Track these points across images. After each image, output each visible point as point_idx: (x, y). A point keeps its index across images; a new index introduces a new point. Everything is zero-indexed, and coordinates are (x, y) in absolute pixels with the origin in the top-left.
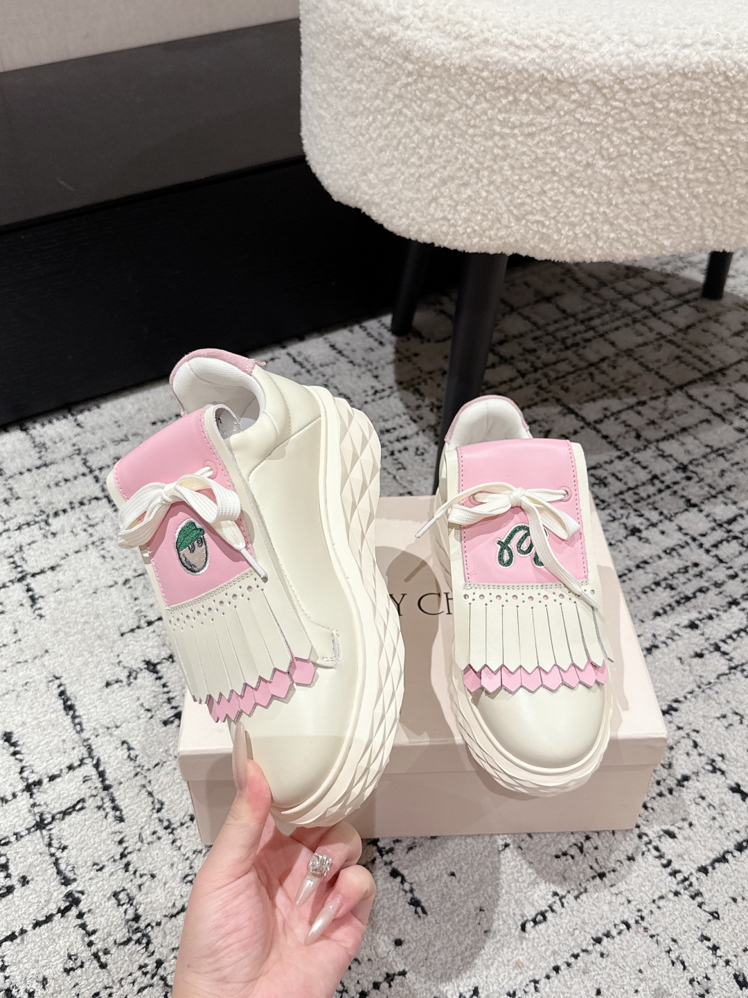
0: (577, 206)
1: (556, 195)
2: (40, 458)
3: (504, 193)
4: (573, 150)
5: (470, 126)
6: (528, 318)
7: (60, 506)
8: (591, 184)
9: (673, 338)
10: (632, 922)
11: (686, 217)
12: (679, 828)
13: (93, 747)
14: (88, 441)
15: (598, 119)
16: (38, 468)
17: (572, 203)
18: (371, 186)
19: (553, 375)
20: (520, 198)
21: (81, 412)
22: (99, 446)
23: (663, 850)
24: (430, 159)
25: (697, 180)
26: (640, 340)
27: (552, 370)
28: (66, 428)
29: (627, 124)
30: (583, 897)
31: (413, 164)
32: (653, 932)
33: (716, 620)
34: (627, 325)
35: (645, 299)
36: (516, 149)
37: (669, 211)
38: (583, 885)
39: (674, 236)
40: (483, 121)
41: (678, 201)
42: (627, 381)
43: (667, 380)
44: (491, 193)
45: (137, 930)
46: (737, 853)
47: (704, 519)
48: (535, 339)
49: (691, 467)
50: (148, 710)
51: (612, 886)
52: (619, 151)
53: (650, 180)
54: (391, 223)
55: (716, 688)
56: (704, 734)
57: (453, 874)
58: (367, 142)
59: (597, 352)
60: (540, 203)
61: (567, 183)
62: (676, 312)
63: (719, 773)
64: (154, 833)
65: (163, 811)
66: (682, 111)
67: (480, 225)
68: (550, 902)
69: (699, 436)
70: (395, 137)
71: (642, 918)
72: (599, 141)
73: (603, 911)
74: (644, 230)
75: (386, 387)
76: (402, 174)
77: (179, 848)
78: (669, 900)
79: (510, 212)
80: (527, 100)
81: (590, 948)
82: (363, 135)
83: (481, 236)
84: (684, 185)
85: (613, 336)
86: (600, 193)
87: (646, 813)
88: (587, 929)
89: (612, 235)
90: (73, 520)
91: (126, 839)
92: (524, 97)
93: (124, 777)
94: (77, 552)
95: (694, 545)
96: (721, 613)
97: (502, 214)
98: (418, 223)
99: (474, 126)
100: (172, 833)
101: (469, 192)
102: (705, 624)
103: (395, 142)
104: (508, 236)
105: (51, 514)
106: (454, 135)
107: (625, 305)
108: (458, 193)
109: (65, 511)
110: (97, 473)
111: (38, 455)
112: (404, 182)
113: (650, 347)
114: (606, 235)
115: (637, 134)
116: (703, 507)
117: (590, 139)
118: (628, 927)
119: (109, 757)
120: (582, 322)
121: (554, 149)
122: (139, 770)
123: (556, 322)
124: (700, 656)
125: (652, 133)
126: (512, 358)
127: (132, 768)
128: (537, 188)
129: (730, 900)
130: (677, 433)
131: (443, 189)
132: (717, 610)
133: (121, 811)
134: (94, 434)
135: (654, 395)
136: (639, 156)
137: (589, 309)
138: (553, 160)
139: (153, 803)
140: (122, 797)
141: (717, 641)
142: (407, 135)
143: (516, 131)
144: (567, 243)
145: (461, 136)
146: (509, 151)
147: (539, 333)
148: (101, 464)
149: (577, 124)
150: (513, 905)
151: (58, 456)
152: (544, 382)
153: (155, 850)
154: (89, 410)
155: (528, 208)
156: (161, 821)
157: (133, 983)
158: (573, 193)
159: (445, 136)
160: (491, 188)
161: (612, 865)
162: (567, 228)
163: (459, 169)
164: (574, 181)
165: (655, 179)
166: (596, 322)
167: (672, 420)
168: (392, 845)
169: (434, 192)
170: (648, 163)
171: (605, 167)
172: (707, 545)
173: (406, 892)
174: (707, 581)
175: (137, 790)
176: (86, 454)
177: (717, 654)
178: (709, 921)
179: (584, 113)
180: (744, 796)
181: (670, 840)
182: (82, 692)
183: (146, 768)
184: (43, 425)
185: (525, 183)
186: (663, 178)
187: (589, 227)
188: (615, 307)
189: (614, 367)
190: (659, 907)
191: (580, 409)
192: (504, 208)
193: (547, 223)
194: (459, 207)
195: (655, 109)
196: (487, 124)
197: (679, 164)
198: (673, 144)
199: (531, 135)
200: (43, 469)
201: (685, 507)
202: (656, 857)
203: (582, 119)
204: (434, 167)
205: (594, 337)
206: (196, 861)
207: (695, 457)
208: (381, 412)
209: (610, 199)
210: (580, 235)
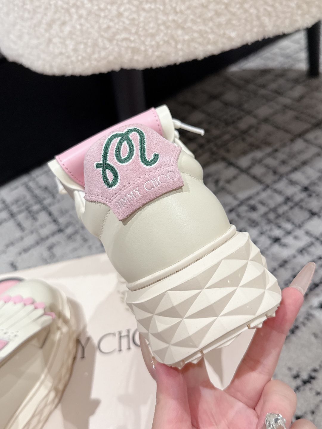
0: (150, 19)
1: (130, 14)
3: (93, 23)
9: (293, 106)
17: (145, 18)
19: (220, 144)
20: (105, 23)
24: (35, 12)
26: (272, 111)
27: (219, 140)
34: (263, 104)
39: (237, 28)
42: (266, 138)
43: (291, 133)
44: (84, 25)
49: (310, 188)
59: (247, 124)
60: (121, 23)
62: (293, 90)
74: (211, 28)
79: (102, 36)
85: (256, 112)
89: (187, 37)
97: (97, 40)
101: (68, 28)
108: (62, 31)
113: (279, 114)
114: (181, 38)
128: (114, 12)
130: (299, 166)
131: (51, 32)
135: (283, 144)
144: (153, 52)
155: (113, 30)
158: (144, 9)
160: (83, 21)
162: (149, 39)
163: (55, 13)
166: (245, 106)
167: (295, 158)
169: (47, 35)
185: (104, 10)
187: (166, 34)
188: (256, 95)
189: (257, 131)
191: (237, 162)
192: (97, 35)
193: (132, 38)
194: (67, 42)
201: (309, 216)
204: (39, 16)
205: (244, 115)
207: (313, 180)
209: (175, 9)
210: (161, 43)
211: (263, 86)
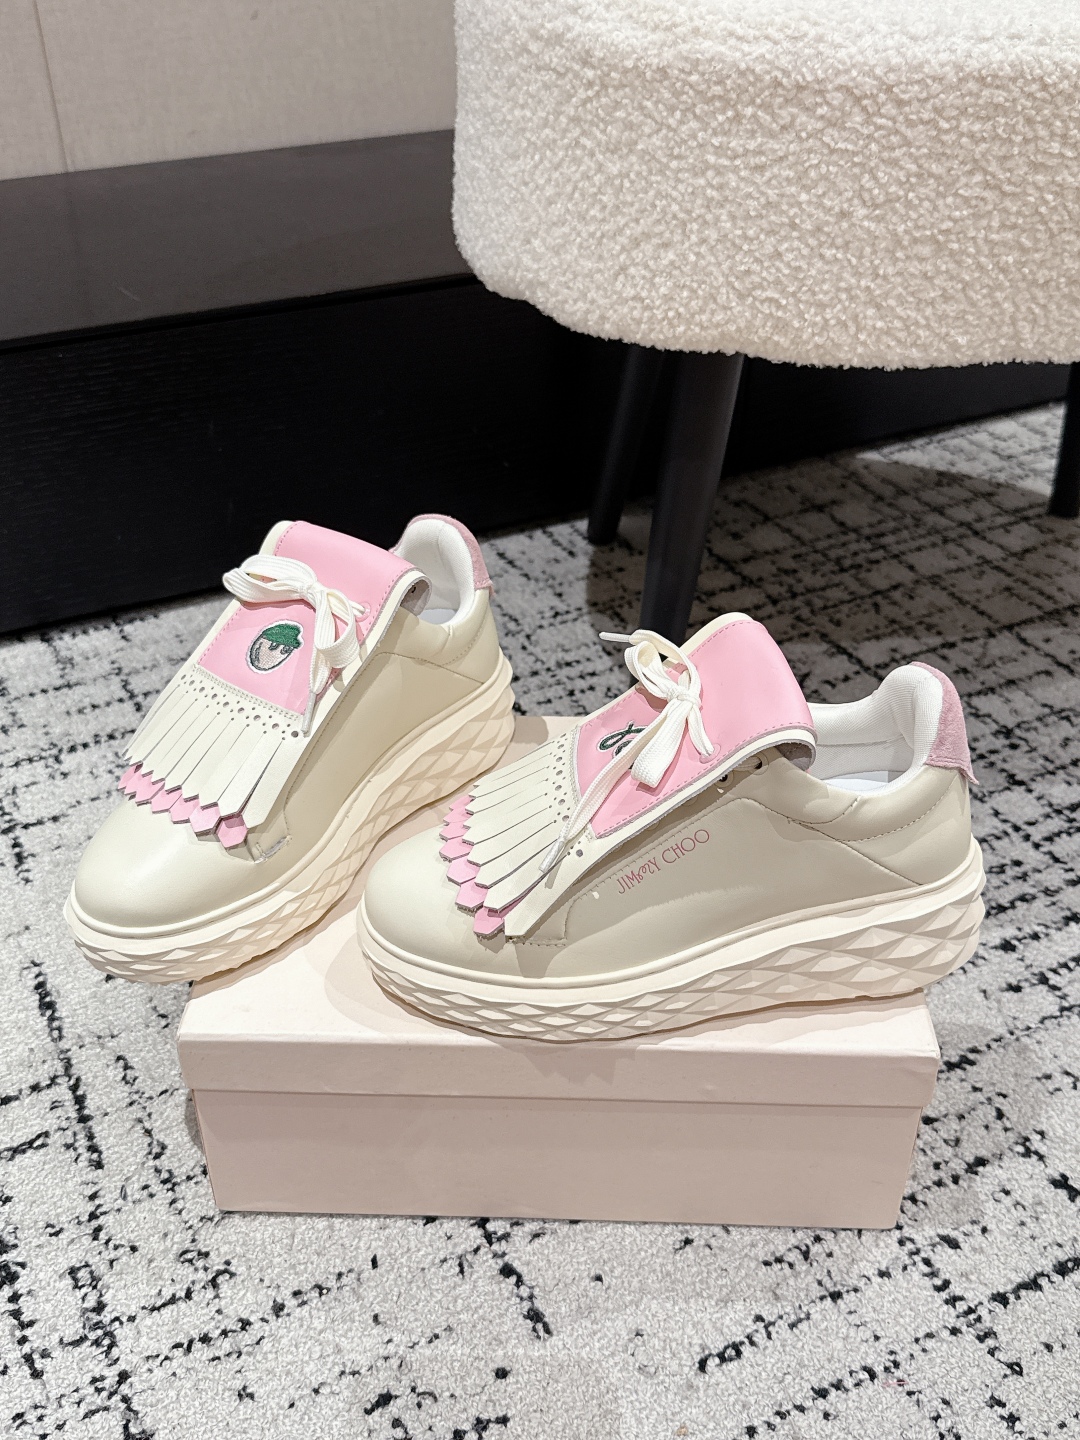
0: (827, 276)
1: (795, 259)
2: (62, 677)
3: (721, 257)
4: (820, 192)
5: (672, 157)
6: (788, 531)
7: (80, 740)
8: (847, 244)
9: (1002, 564)
10: (879, 1369)
11: (989, 301)
12: (965, 1234)
13: (74, 1062)
14: (132, 658)
15: (856, 144)
16: (57, 689)
17: (819, 272)
18: (537, 258)
19: (818, 603)
20: (744, 263)
21: (131, 621)
22: (149, 665)
23: (937, 1265)
24: (617, 210)
25: (1004, 243)
26: (953, 564)
27: (818, 597)
28: (106, 640)
29: (898, 153)
30: (803, 1326)
31: (594, 218)
32: (910, 1387)
33: (1044, 941)
34: (934, 545)
35: (964, 514)
36: (738, 188)
37: (964, 289)
38: (805, 1309)
39: (971, 330)
40: (691, 149)
41: (977, 275)
42: (929, 615)
43: (990, 617)
44: (703, 258)
45: (97, 1325)
46: (1056, 1278)
47: (1034, 801)
48: (796, 557)
49: (1018, 732)
50: (163, 1016)
51: (850, 1313)
52: (887, 193)
53: (933, 239)
54: (563, 311)
55: (1037, 1036)
56: (1016, 1101)
57: (599, 1278)
58: (532, 194)
59: (887, 577)
60: (773, 271)
61: (812, 242)
62: (1008, 531)
63: (1034, 1158)
64: (146, 1187)
65: (163, 1157)
66: (979, 135)
67: (686, 306)
68: (749, 1331)
69: (1032, 692)
70: (569, 180)
71: (896, 1365)
72: (857, 178)
73: (833, 1350)
74: (927, 318)
75: (572, 609)
76: (579, 234)
77: (180, 1213)
78: (943, 1340)
79: (730, 284)
80: (754, 116)
81: (808, 1404)
82: (526, 184)
83: (688, 323)
84: (986, 250)
85: (912, 558)
86: (860, 257)
87: (914, 1208)
88: (806, 1375)
89: (880, 324)
90: (95, 758)
91: (101, 1193)
92: (749, 111)
93: (112, 1106)
94: (93, 800)
95: (1014, 836)
96: (1052, 932)
97: (717, 289)
98: (599, 307)
99: (679, 157)
100: (172, 1189)
101: (671, 256)
102: (1026, 945)
103: (569, 188)
104: (727, 323)
105: (66, 748)
106: (650, 172)
107: (932, 519)
108: (656, 258)
109: (85, 746)
110: (140, 699)
111: (59, 673)
112: (581, 246)
113: (967, 574)
114: (870, 322)
115: (913, 168)
116: (1033, 786)
117: (845, 174)
118: (873, 1376)
119: (95, 1077)
120: (868, 538)
121: (793, 189)
122: (136, 1097)
123: (829, 536)
124: (1017, 989)
125: (935, 168)
126: (760, 579)
127: (126, 1094)
128: (769, 249)
129: (1042, 1348)
130: (1001, 686)
131: (634, 254)
132: (1047, 927)
133: (100, 1153)
134: (143, 649)
135: (969, 635)
136: (917, 202)
137: (880, 522)
138: (791, 206)
139: (150, 1145)
140: (103, 1134)
141: (1044, 970)
142: (586, 177)
143: (737, 162)
144: (814, 335)
145: (661, 172)
146: (727, 193)
147: (804, 550)
148: (147, 688)
149: (826, 151)
150: (690, 1330)
151: (88, 675)
152: (805, 612)
153: (142, 1212)
154: (142, 620)
155: (757, 279)
156: (158, 1171)
157: (79, 1403)
158: (822, 256)
159: (638, 174)
160: (703, 249)
161: (853, 1282)
162: (813, 310)
163: (658, 222)
164: (823, 239)
165: (940, 238)
166: (889, 540)
167: (994, 669)
168: (508, 1230)
169: (622, 257)
170: (931, 214)
171: (867, 217)
172: (1036, 837)
173: (522, 1299)
174: (1034, 886)
175: (128, 1125)
176: (129, 674)
177: (1043, 988)
178: (1005, 1376)
179: (836, 135)
180: (1073, 1194)
181: (951, 1251)
182: (69, 986)
183: (146, 1095)
184: (74, 635)
185: (752, 240)
186: (953, 237)
187: (845, 310)
188: (918, 522)
189: (911, 598)
190: (924, 1350)
191: (856, 649)
192: (721, 279)
193: (784, 302)
194: (657, 280)
195: (940, 130)
196: (697, 152)
197: (977, 216)
198: (966, 185)
199: (760, 169)
200: (65, 690)
201: (1007, 785)
202: (925, 1275)
203: (832, 144)
204: (622, 221)
205: (885, 558)
206: (203, 1232)
207: (1025, 719)
208: (560, 639)
209: (876, 268)
210: (833, 322)
211: (940, 510)
